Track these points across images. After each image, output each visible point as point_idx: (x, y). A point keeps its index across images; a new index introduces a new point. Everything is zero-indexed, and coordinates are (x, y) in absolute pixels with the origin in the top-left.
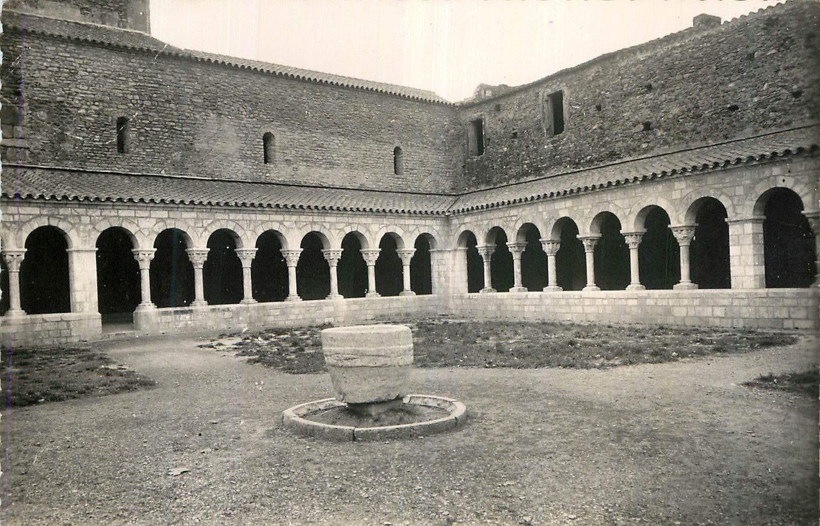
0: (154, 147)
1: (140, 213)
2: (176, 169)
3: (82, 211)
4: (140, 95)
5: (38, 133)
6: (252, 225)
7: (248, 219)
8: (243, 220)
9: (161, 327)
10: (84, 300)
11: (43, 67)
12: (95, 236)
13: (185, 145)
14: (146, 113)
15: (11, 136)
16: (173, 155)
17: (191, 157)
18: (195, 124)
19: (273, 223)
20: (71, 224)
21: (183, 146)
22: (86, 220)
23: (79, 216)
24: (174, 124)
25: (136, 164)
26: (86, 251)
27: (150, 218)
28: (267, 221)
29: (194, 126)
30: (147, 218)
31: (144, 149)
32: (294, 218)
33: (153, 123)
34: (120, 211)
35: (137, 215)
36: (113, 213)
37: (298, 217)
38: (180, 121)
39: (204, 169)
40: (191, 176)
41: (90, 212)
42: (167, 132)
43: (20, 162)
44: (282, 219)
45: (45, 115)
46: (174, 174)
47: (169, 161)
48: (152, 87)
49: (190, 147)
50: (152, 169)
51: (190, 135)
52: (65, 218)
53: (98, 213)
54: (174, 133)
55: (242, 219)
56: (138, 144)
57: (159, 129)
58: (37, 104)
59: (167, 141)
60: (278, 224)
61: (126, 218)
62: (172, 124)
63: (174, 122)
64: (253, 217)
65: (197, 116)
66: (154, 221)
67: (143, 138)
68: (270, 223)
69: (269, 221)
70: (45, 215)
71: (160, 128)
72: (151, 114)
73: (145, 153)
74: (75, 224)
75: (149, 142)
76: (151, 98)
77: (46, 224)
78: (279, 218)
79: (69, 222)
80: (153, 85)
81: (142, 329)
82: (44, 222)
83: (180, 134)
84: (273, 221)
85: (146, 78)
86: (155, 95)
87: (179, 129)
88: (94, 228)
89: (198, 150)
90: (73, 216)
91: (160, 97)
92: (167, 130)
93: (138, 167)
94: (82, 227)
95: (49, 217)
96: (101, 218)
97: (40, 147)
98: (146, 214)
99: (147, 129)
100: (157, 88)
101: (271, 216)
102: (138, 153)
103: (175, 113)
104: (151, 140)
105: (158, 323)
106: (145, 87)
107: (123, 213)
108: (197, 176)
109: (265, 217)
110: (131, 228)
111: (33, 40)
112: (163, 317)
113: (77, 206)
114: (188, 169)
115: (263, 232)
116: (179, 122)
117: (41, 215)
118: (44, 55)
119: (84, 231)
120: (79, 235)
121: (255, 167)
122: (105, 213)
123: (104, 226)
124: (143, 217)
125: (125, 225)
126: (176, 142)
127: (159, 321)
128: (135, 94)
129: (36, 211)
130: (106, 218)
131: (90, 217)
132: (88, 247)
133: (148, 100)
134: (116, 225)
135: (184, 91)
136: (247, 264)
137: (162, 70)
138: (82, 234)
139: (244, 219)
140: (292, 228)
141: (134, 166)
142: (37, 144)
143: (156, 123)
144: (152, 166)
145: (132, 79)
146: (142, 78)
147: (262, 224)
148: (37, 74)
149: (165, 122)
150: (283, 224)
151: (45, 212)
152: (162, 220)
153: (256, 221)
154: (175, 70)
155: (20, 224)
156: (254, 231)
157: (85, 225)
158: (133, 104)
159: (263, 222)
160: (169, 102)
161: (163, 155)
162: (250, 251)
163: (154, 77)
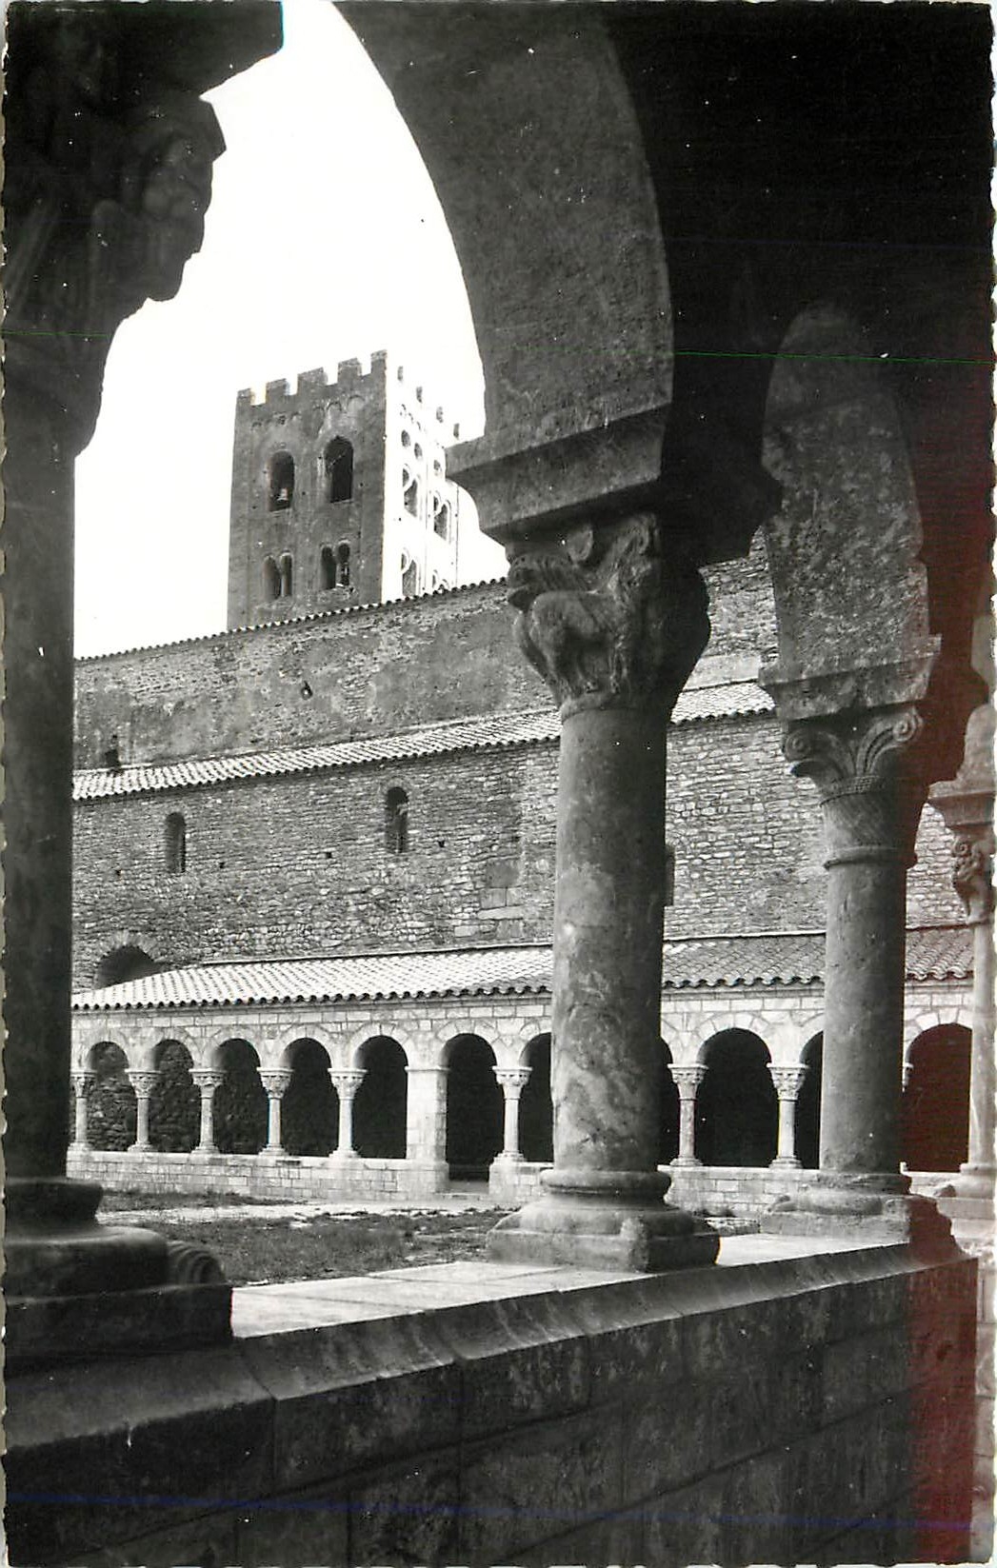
0: (716, 888)
1: (500, 1011)
2: (756, 922)
3: (420, 1012)
4: (697, 799)
5: (534, 893)
6: (692, 1021)
7: (686, 1010)
8: (676, 1012)
9: (519, 1193)
10: (417, 1142)
11: (552, 792)
12: (438, 1048)
13: (777, 874)
14: (705, 829)
15: (503, 904)
16: (752, 896)
17: (788, 895)
18: (800, 830)
19: (739, 1015)
20: (408, 1032)
21: (773, 876)
22: (425, 1025)
23: (417, 1020)
24: (757, 839)
25: (681, 922)
26: (424, 1071)
27: (515, 1017)
28: (727, 1013)
29: (797, 835)
30: (510, 1017)
31: (697, 893)
32: (789, 1003)
33: (716, 844)
34: (472, 1010)
35: (496, 1014)
36: (462, 1013)
37: (798, 1001)
38: (770, 831)
39: (814, 914)
40: (785, 930)
41: (432, 1013)
42: (744, 857)
43: (512, 940)
44: (759, 1008)
45: (547, 864)
46: (750, 932)
47: (744, 909)
48: (720, 781)
49: (786, 876)
50: (710, 926)
51: (789, 853)
52: (398, 1025)
53: (442, 1014)
54: (756, 856)
55: (672, 1010)
56: (687, 886)
57: (728, 854)
58: (537, 851)
59: (741, 873)
60: (750, 1018)
61: (480, 1020)
62: (752, 839)
63: (757, 835)
64: (695, 1005)
65: (804, 816)
66: (520, 1023)
67: (696, 875)
68: (731, 1015)
69: (730, 1012)
70: (377, 1022)
71: (730, 850)
72: (713, 829)
73: (699, 900)
74: (412, 1031)
75: (707, 879)
76: (716, 802)
77: (378, 1034)
78: (755, 1004)
79: (405, 1030)
80: (721, 777)
81: (491, 1192)
82: (375, 1031)
83: (768, 856)
84: (738, 1012)
85: (710, 767)
86: (724, 795)
87: (767, 846)
88: (436, 1037)
89: (804, 880)
90: (409, 1020)
91: (733, 796)
92: (743, 853)
93: (685, 927)
94: (421, 1036)
95: (382, 1023)
96: (445, 1022)
97: (538, 914)
98: (509, 1012)
99: (705, 857)
100: (729, 780)
101: (734, 1001)
102: (688, 903)
103: (761, 819)
104: (711, 876)
105: (515, 1186)
106: (708, 785)
107: (477, 1013)
108: (800, 929)
109: (720, 1006)
110: (488, 1036)
111: (539, 753)
112: (523, 1176)
113: (414, 1006)
114: (779, 918)
115: (714, 1033)
116: (766, 834)
117: (372, 1022)
118: (553, 772)
119: (423, 1042)
120: (416, 1048)
121: (933, 896)
122: (452, 1014)
123: (451, 1033)
124: (504, 1018)
125: (479, 1031)
126: (759, 873)
127: (517, 1183)
128: (688, 801)
129: (366, 1016)
130: (452, 1020)
131: (432, 1020)
132: (427, 1066)
133: (711, 805)
134: (464, 1031)
135: (783, 773)
136: (686, 1093)
137: (742, 746)
138: (420, 1046)
139: (678, 1010)
140: (782, 1024)
141: (678, 925)
142: (533, 910)
143: (723, 843)
144: (710, 922)
145: (686, 775)
146: (703, 768)
147: (715, 1016)
148: (542, 804)
149: (740, 837)
150: (759, 1017)
151: (377, 1017)
152: (534, 1020)
153: (700, 1014)
154: (768, 739)
155: (348, 1035)
156: (696, 1032)
157: (425, 1033)
158: (685, 818)
159: (717, 1014)
160: (751, 801)
161: (732, 898)
162: (684, 1069)
163: (726, 761)
